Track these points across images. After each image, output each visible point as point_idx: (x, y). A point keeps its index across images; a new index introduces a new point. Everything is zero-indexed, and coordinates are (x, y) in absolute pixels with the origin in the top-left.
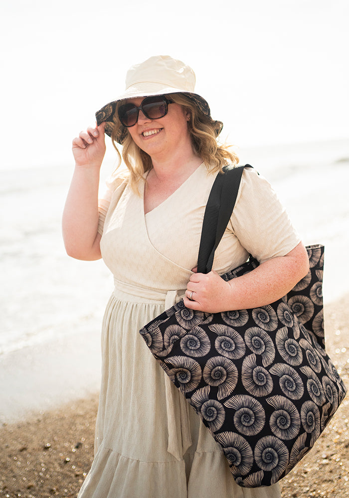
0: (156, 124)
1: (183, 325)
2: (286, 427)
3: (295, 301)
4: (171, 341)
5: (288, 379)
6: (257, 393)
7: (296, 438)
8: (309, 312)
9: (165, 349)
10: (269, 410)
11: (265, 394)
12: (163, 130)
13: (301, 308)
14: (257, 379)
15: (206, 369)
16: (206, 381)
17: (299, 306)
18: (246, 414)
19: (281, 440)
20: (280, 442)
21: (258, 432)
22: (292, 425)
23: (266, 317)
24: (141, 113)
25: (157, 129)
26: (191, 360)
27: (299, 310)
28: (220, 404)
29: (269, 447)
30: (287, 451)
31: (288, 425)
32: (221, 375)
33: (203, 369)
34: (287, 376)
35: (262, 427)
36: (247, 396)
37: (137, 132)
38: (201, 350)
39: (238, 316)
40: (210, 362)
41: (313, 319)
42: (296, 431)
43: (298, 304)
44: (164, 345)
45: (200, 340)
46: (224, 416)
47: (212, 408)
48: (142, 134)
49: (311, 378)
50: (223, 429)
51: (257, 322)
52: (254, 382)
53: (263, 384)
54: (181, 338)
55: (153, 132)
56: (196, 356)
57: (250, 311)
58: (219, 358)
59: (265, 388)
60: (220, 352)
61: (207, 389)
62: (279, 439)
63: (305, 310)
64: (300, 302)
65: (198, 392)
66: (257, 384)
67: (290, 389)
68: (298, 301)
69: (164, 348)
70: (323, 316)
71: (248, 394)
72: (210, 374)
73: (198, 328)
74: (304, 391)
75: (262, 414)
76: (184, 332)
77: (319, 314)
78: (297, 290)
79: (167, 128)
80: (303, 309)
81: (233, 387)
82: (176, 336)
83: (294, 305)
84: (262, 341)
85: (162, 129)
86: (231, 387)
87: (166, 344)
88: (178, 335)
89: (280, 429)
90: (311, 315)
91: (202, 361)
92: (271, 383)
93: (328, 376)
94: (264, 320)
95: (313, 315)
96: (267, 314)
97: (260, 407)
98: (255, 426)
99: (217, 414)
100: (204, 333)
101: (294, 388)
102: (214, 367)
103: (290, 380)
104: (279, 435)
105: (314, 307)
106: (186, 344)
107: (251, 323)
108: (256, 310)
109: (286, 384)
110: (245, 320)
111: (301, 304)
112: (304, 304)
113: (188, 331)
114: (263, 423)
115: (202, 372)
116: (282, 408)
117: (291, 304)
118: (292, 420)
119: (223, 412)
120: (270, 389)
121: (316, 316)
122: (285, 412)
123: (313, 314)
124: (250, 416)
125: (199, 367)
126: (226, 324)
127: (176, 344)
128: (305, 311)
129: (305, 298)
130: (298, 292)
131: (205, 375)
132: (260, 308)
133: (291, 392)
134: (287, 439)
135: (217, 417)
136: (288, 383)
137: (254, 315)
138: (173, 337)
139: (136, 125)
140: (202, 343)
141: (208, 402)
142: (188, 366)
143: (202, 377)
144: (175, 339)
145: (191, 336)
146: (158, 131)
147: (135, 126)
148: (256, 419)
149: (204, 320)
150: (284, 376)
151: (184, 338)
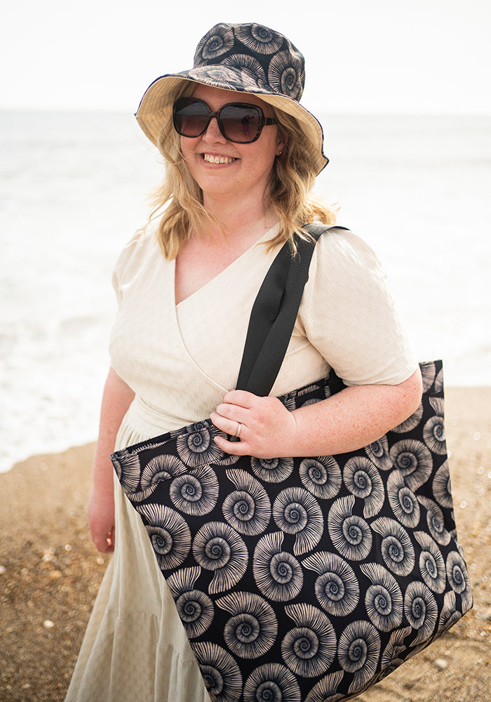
0: (230, 151)
1: (185, 458)
2: (307, 656)
3: (401, 449)
4: (154, 479)
5: (394, 544)
6: (274, 595)
7: (321, 677)
8: (425, 466)
9: (141, 490)
10: (286, 624)
11: (285, 598)
12: (238, 161)
13: (411, 461)
14: (277, 572)
15: (199, 538)
16: (196, 558)
17: (408, 457)
18: (247, 625)
19: (294, 674)
20: (291, 677)
21: (259, 655)
22: (318, 655)
23: (322, 476)
24: (214, 122)
25: (229, 157)
26: (178, 517)
27: (409, 464)
28: (209, 600)
29: (271, 681)
30: (298, 694)
31: (313, 654)
32: (220, 554)
33: (193, 536)
34: (394, 539)
35: (267, 649)
36: (257, 597)
37: (194, 149)
38: (200, 505)
39: (274, 466)
40: (207, 528)
41: (433, 478)
42: (322, 666)
43: (407, 454)
44: (140, 484)
45: (203, 489)
46: (211, 619)
47: (194, 603)
48: (203, 155)
49: (427, 550)
50: (204, 638)
51: (304, 481)
52: (270, 576)
53: (284, 581)
54: (173, 478)
55: (222, 160)
56: (189, 512)
57: (297, 461)
58: (222, 527)
59: (287, 589)
60: (227, 517)
61: (196, 572)
62: (292, 671)
63: (418, 463)
64: (410, 452)
65: (181, 573)
66: (276, 579)
67: (395, 559)
68: (405, 450)
69: (139, 489)
70: (447, 471)
71: (258, 592)
72: (205, 547)
73: (209, 469)
74: (414, 567)
75: (273, 629)
76: (183, 469)
77: (441, 469)
78: (402, 431)
79: (245, 162)
80: (415, 463)
81: (238, 577)
82: (166, 474)
83: (400, 457)
84: (304, 513)
85: (236, 159)
86: (234, 577)
87: (144, 482)
88: (170, 471)
89: (297, 657)
90: (429, 472)
91: (195, 524)
92: (368, 544)
93: (458, 552)
94: (318, 479)
95: (432, 471)
96: (325, 472)
97: (272, 617)
98: (257, 645)
99: (201, 613)
100: (214, 479)
101: (401, 559)
102: (213, 536)
103: (397, 546)
104: (293, 666)
105: (433, 458)
106: (180, 487)
107: (294, 481)
108: (309, 461)
109: (390, 549)
110: (286, 473)
111: (411, 455)
112: (416, 453)
113: (189, 469)
114: (271, 642)
115: (192, 540)
116: (308, 625)
117: (396, 455)
118: (320, 647)
119: (212, 613)
120: (295, 592)
121: (438, 473)
122: (312, 633)
123: (431, 469)
124: (253, 628)
125: (188, 533)
126: (252, 474)
127: (163, 486)
128: (418, 466)
129: (416, 444)
130: (404, 433)
131: (195, 548)
132: (315, 458)
133: (396, 562)
134: (304, 675)
135: (200, 617)
136: (393, 549)
137: (302, 469)
138: (161, 474)
139: (199, 137)
140: (204, 495)
141: (191, 593)
142: (170, 526)
143: (191, 550)
144: (163, 478)
145: (192, 478)
146: (231, 160)
147: (196, 139)
148: (261, 634)
149: (222, 459)
150: (389, 538)
151: (179, 479)
